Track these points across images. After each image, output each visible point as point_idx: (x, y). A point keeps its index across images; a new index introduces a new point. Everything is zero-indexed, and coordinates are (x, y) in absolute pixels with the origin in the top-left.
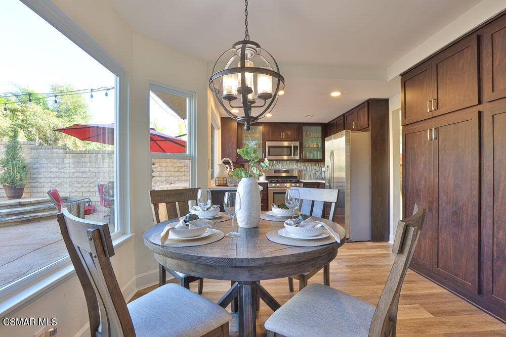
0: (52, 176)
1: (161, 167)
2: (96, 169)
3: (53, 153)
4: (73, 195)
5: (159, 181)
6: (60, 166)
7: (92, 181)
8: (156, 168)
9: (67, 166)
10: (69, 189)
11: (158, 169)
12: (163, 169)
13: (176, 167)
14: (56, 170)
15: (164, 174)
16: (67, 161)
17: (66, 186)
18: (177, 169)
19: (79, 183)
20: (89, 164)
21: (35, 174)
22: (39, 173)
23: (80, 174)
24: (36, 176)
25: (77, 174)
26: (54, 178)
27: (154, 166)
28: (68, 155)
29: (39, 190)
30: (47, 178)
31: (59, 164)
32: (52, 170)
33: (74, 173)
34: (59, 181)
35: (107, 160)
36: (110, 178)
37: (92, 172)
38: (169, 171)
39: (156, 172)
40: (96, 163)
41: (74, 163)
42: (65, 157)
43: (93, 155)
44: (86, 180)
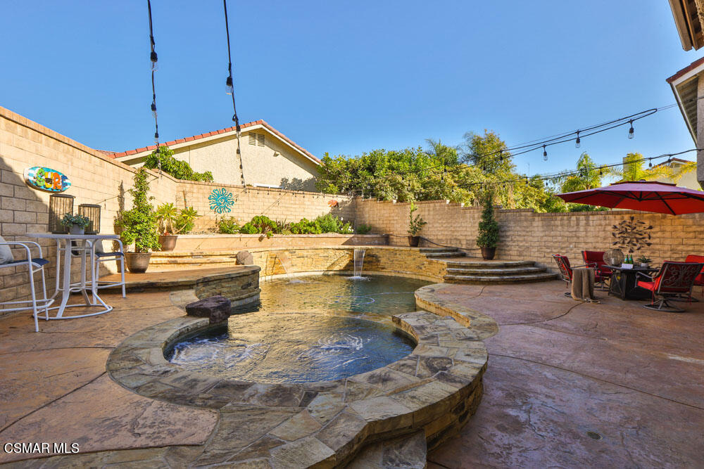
0: (521, 239)
1: (663, 231)
2: (567, 233)
3: (521, 216)
4: (540, 260)
5: (659, 250)
6: (528, 230)
7: (563, 246)
8: (654, 233)
9: (536, 229)
10: (537, 254)
11: (659, 234)
12: (667, 234)
13: (690, 232)
14: (524, 233)
15: (668, 242)
16: (535, 224)
17: (534, 250)
18: (691, 235)
19: (548, 247)
20: (560, 227)
21: (503, 237)
22: (508, 237)
23: (550, 239)
24: (504, 239)
25: (545, 238)
26: (522, 241)
27: (652, 230)
28: (537, 218)
29: (507, 252)
30: (514, 242)
31: (527, 227)
32: (519, 233)
33: (542, 237)
34: (527, 245)
35: (583, 223)
36: (586, 243)
37: (563, 236)
38: (677, 238)
39: (654, 238)
40: (569, 226)
41: (543, 226)
42: (534, 220)
43: (565, 218)
44: (556, 245)
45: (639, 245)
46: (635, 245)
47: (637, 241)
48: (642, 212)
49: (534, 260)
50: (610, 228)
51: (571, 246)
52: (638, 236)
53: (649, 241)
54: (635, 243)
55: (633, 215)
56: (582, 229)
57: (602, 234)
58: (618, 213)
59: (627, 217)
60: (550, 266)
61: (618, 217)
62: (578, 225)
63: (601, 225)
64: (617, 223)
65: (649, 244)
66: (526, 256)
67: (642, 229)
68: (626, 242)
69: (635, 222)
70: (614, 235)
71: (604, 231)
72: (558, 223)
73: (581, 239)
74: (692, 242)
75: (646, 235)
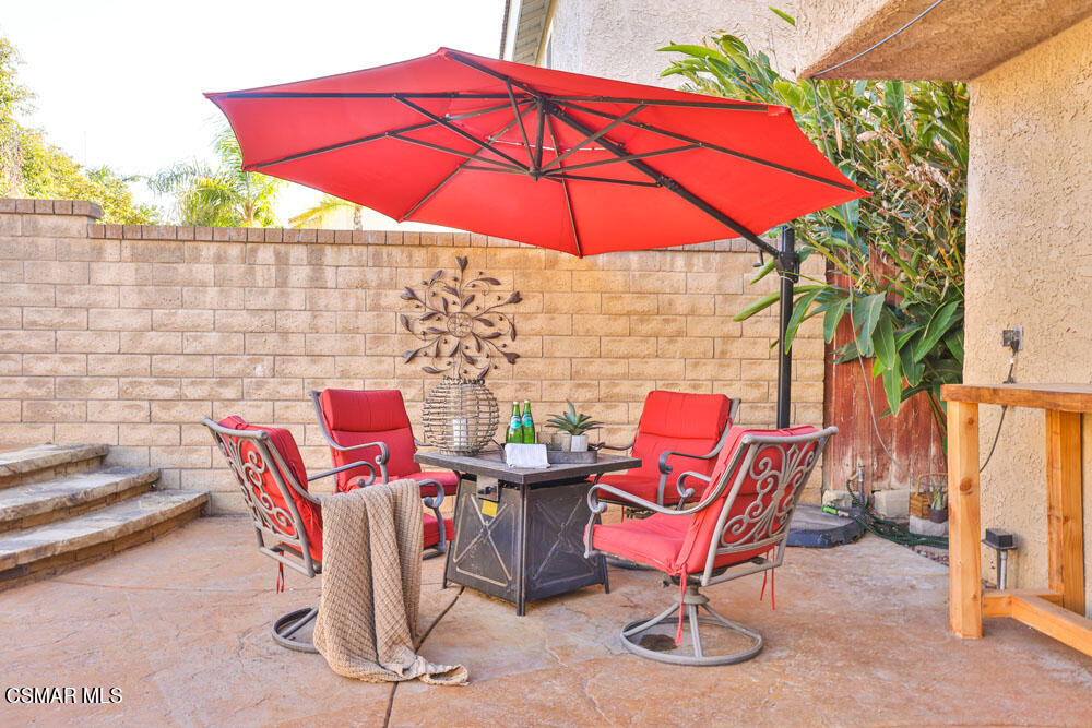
0: (34, 343)
1: (551, 311)
2: (243, 315)
5: (539, 376)
6: (72, 300)
7: (227, 368)
8: (526, 317)
9: (109, 297)
10: (115, 412)
11: (539, 323)
12: (562, 323)
13: (618, 315)
14: (54, 316)
15: (562, 347)
16: (106, 273)
17: (101, 392)
18: (621, 324)
19: (164, 379)
20: (212, 292)
23: (172, 341)
25: (154, 339)
26: (40, 355)
27: (521, 308)
28: (111, 248)
31: (68, 287)
32: (31, 315)
33: (141, 331)
34: (69, 369)
35: (300, 275)
36: (314, 357)
37: (227, 331)
38: (588, 333)
39: (528, 336)
40: (249, 286)
41: (140, 285)
42: (99, 255)
43: (234, 251)
44: (200, 367)
45: (483, 362)
46: (472, 361)
47: (480, 349)
48: (493, 240)
49: (106, 437)
50: (393, 298)
51: (259, 370)
52: (481, 329)
53: (513, 347)
54: (472, 352)
55: (466, 252)
56: (296, 299)
57: (366, 320)
58: (421, 242)
59: (447, 259)
60: (176, 459)
61: (420, 255)
62: (282, 283)
63: (363, 285)
64: (416, 279)
65: (513, 358)
66: (64, 420)
67: (491, 301)
68: (447, 349)
69: (471, 275)
70: (407, 324)
71: (376, 307)
72: (204, 271)
73: (297, 342)
74: (623, 347)
75: (504, 327)
